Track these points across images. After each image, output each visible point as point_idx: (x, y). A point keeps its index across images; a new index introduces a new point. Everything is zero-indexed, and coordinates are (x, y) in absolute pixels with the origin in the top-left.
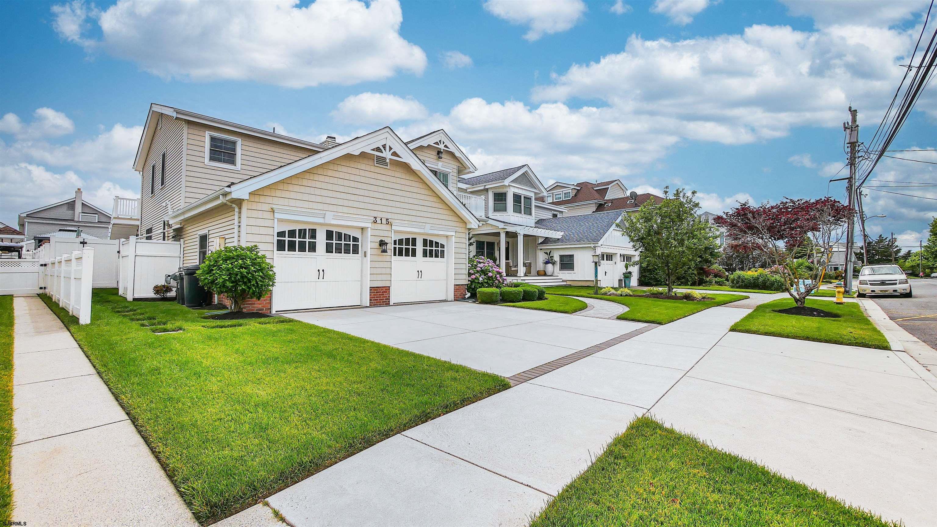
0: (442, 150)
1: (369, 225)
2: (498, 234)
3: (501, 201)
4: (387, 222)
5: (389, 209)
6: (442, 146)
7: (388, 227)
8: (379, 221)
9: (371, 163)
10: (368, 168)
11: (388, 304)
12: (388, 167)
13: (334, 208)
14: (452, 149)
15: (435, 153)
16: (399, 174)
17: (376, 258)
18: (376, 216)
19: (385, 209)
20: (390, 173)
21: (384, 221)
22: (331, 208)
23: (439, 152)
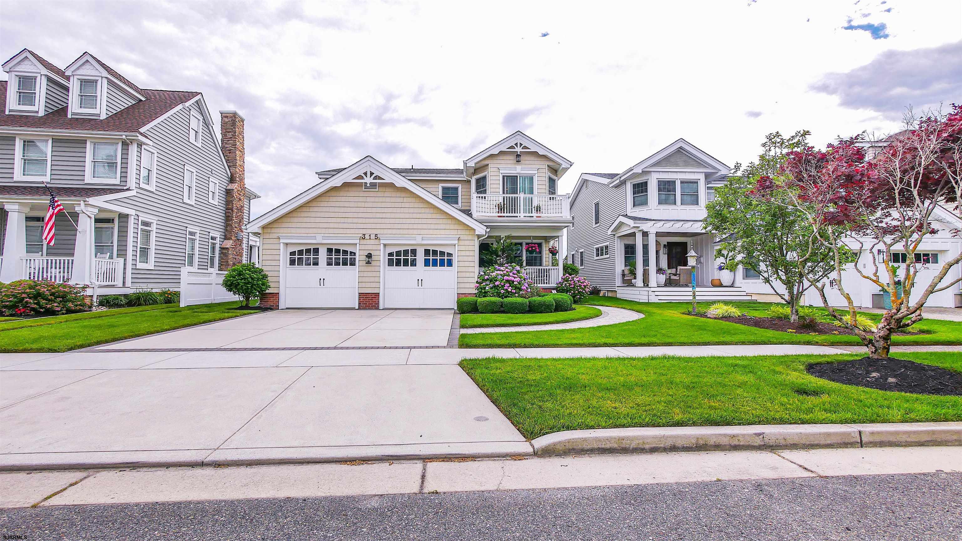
0: (519, 153)
1: (357, 241)
2: (633, 235)
3: (642, 192)
4: (376, 238)
5: (378, 226)
6: (519, 149)
7: (377, 242)
8: (367, 237)
9: (359, 189)
10: (357, 194)
11: (377, 308)
12: (377, 190)
13: (323, 231)
14: (533, 148)
15: (513, 158)
16: (389, 193)
17: (363, 269)
18: (364, 233)
19: (373, 226)
20: (380, 194)
21: (373, 237)
22: (319, 231)
23: (518, 156)
